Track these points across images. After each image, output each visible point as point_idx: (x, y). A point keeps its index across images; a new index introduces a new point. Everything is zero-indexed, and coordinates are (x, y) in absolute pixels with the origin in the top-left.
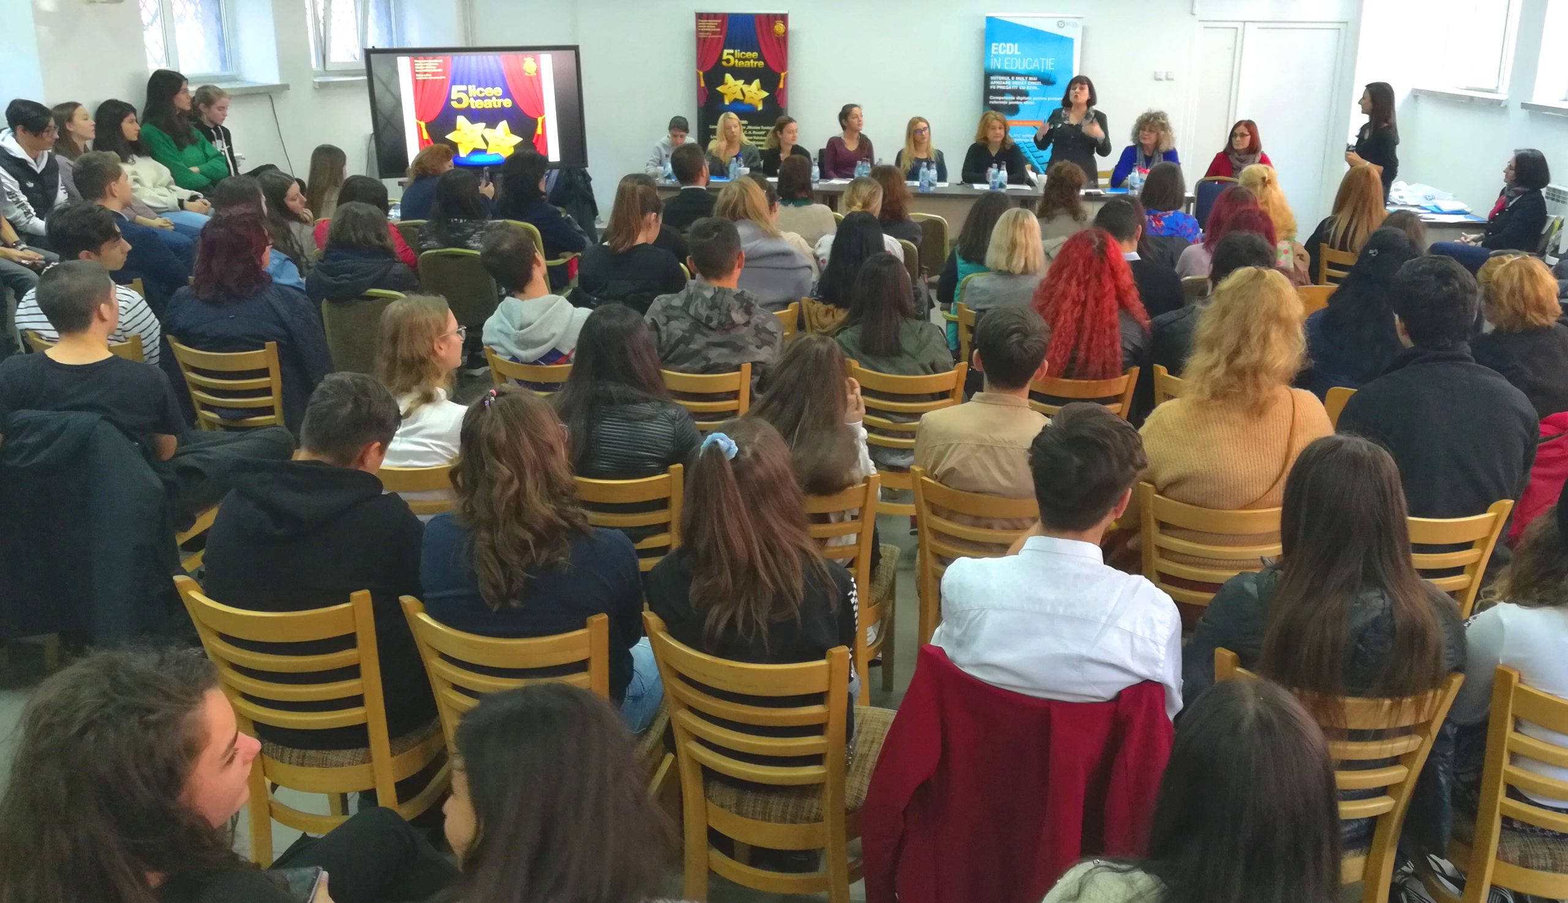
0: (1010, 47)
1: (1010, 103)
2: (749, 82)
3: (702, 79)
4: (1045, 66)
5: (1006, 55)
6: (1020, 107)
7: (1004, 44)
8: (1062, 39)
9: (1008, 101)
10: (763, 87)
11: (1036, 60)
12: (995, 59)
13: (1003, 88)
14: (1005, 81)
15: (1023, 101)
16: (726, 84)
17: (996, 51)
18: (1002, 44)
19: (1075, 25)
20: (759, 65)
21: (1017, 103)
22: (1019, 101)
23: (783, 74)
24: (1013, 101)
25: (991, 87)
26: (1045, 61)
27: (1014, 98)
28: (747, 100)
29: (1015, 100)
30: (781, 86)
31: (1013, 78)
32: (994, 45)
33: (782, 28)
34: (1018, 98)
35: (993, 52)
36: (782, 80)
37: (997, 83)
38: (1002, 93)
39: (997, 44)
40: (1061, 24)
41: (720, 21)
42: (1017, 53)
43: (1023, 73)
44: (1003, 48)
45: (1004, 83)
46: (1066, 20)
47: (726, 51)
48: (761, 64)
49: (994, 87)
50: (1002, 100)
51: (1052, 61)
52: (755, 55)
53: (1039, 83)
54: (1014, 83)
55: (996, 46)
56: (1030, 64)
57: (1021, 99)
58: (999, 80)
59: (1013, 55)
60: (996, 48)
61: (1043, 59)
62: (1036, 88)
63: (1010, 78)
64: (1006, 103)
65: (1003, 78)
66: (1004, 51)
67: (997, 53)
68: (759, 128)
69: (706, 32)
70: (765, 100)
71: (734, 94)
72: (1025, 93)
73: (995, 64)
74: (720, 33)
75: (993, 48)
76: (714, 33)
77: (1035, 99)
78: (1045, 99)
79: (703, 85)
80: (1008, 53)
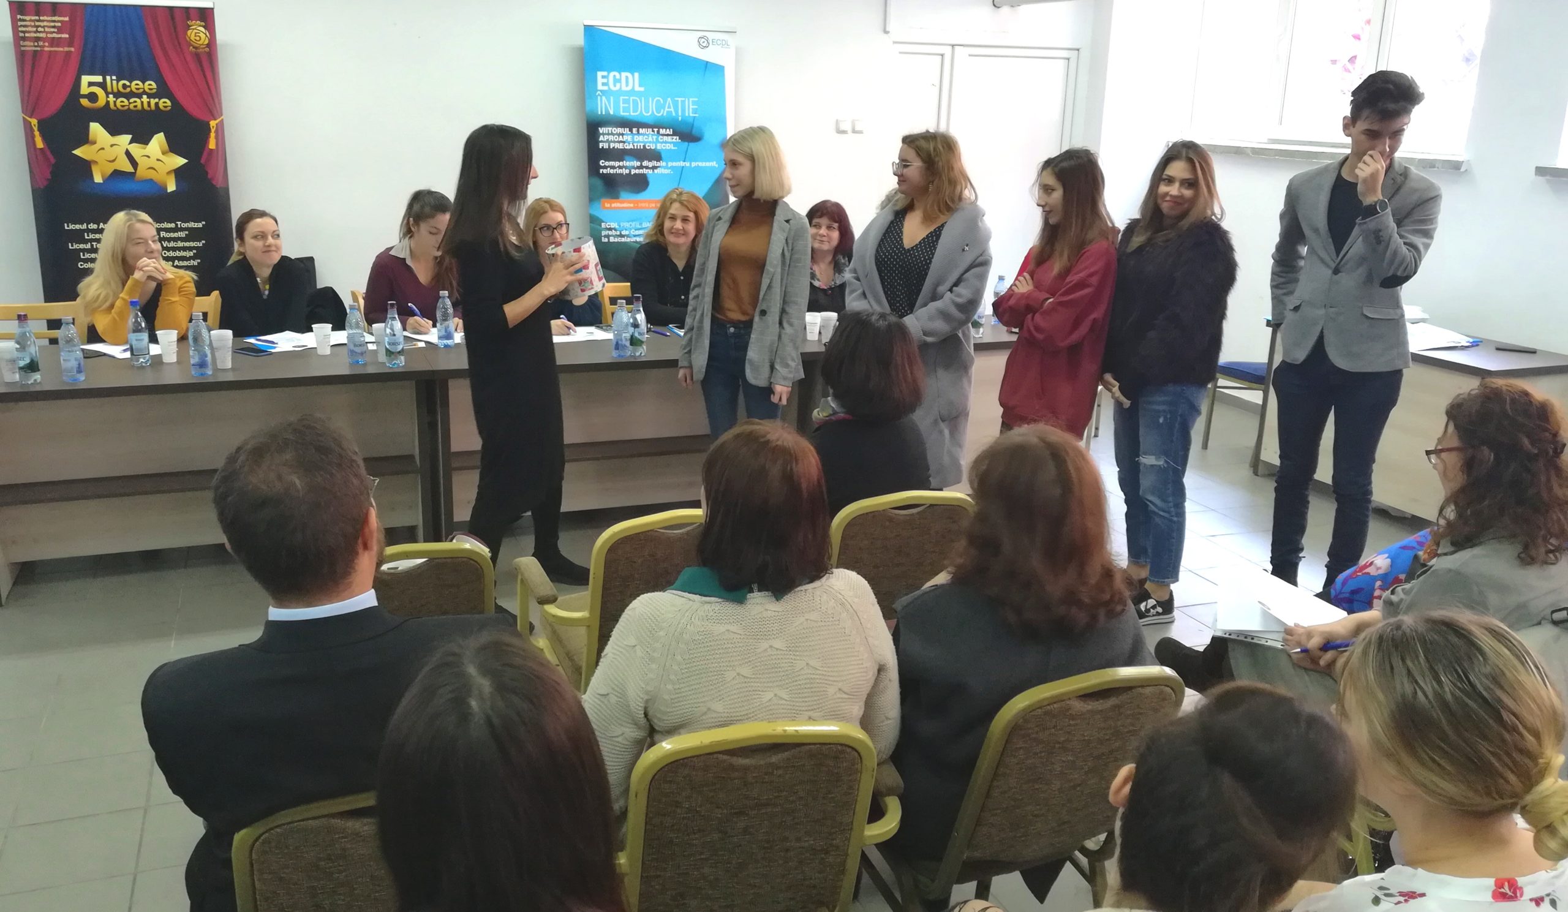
0: (627, 77)
1: (633, 172)
2: (142, 139)
3: (37, 133)
4: (683, 111)
5: (620, 92)
6: (651, 180)
7: (617, 74)
8: (707, 65)
9: (630, 168)
10: (174, 147)
11: (669, 99)
12: (604, 98)
13: (620, 146)
14: (623, 135)
15: (654, 168)
16: (94, 143)
17: (604, 84)
18: (612, 74)
19: (725, 44)
20: (161, 105)
21: (645, 171)
22: (647, 168)
23: (213, 123)
24: (638, 168)
25: (601, 145)
26: (683, 102)
27: (638, 164)
28: (142, 172)
29: (641, 167)
30: (212, 145)
31: (635, 130)
32: (600, 74)
33: (203, 36)
34: (645, 163)
35: (600, 87)
36: (213, 135)
37: (608, 138)
38: (620, 155)
39: (605, 73)
40: (704, 43)
41: (67, 19)
42: (637, 88)
43: (650, 121)
44: (617, 81)
45: (621, 138)
46: (711, 36)
47: (86, 79)
48: (165, 103)
49: (606, 146)
50: (620, 167)
51: (694, 103)
52: (151, 85)
53: (676, 139)
54: (636, 138)
55: (603, 77)
56: (659, 107)
57: (651, 164)
58: (612, 134)
59: (632, 92)
60: (605, 80)
61: (680, 99)
62: (672, 147)
63: (631, 130)
64: (627, 171)
65: (620, 130)
66: (618, 85)
67: (605, 88)
68: (173, 225)
69: (37, 39)
70: (179, 172)
71: (113, 161)
72: (656, 156)
73: (604, 106)
74: (70, 42)
75: (600, 81)
76: (53, 42)
77: (670, 164)
78: (688, 164)
79: (40, 144)
80: (624, 88)
